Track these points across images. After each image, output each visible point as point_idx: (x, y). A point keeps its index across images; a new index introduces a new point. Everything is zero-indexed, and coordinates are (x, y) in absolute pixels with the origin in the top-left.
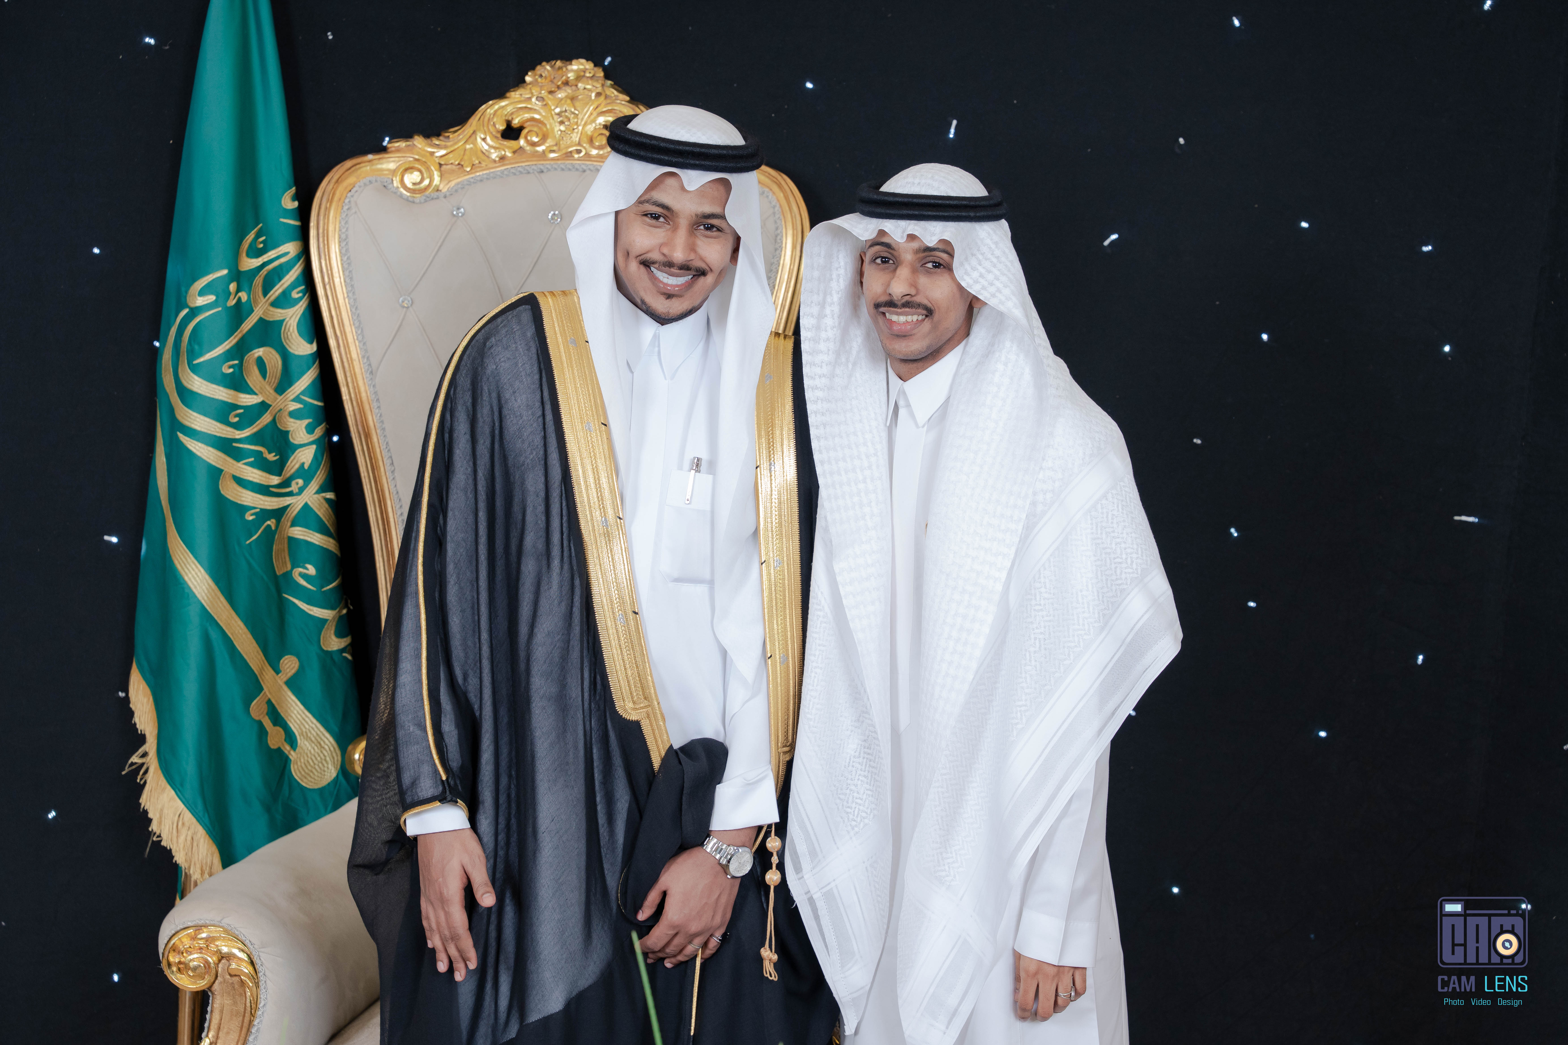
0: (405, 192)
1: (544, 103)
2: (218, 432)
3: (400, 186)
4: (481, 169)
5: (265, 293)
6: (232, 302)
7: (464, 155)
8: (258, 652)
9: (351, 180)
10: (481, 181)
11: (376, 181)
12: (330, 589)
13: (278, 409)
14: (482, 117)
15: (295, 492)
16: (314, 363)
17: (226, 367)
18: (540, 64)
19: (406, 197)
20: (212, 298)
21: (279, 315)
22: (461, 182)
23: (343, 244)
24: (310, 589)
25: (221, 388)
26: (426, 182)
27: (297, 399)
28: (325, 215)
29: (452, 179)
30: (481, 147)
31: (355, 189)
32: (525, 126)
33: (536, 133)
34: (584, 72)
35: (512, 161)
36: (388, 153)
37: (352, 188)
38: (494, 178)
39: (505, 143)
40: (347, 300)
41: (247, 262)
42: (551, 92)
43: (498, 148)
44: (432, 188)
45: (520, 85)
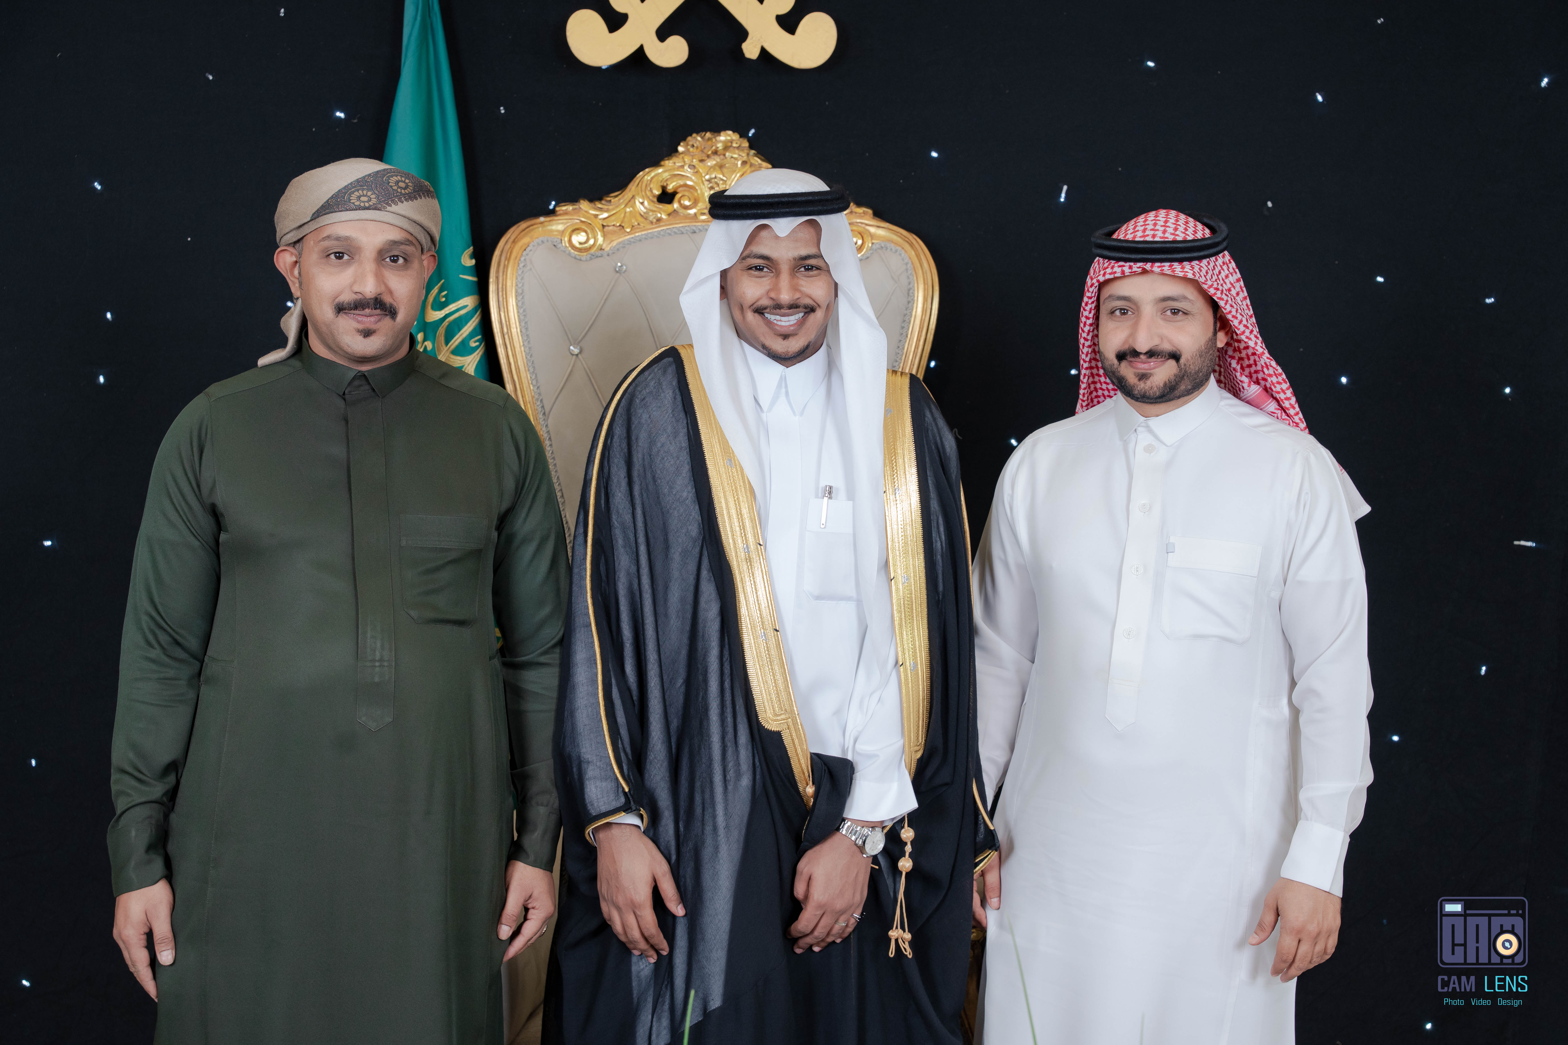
0: (572, 251)
1: (696, 170)
3: (567, 245)
4: (639, 230)
5: (447, 342)
7: (624, 217)
9: (526, 240)
10: (640, 240)
11: (548, 241)
14: (640, 183)
18: (691, 135)
19: (573, 255)
21: (459, 362)
22: (622, 241)
23: (520, 298)
26: (591, 242)
28: (504, 271)
29: (614, 239)
30: (639, 209)
31: (529, 248)
32: (678, 191)
33: (688, 197)
34: (732, 143)
35: (667, 223)
36: (556, 216)
37: (527, 248)
38: (652, 238)
39: (661, 206)
40: (523, 348)
41: (432, 314)
42: (702, 161)
43: (655, 211)
44: (596, 247)
45: (673, 155)
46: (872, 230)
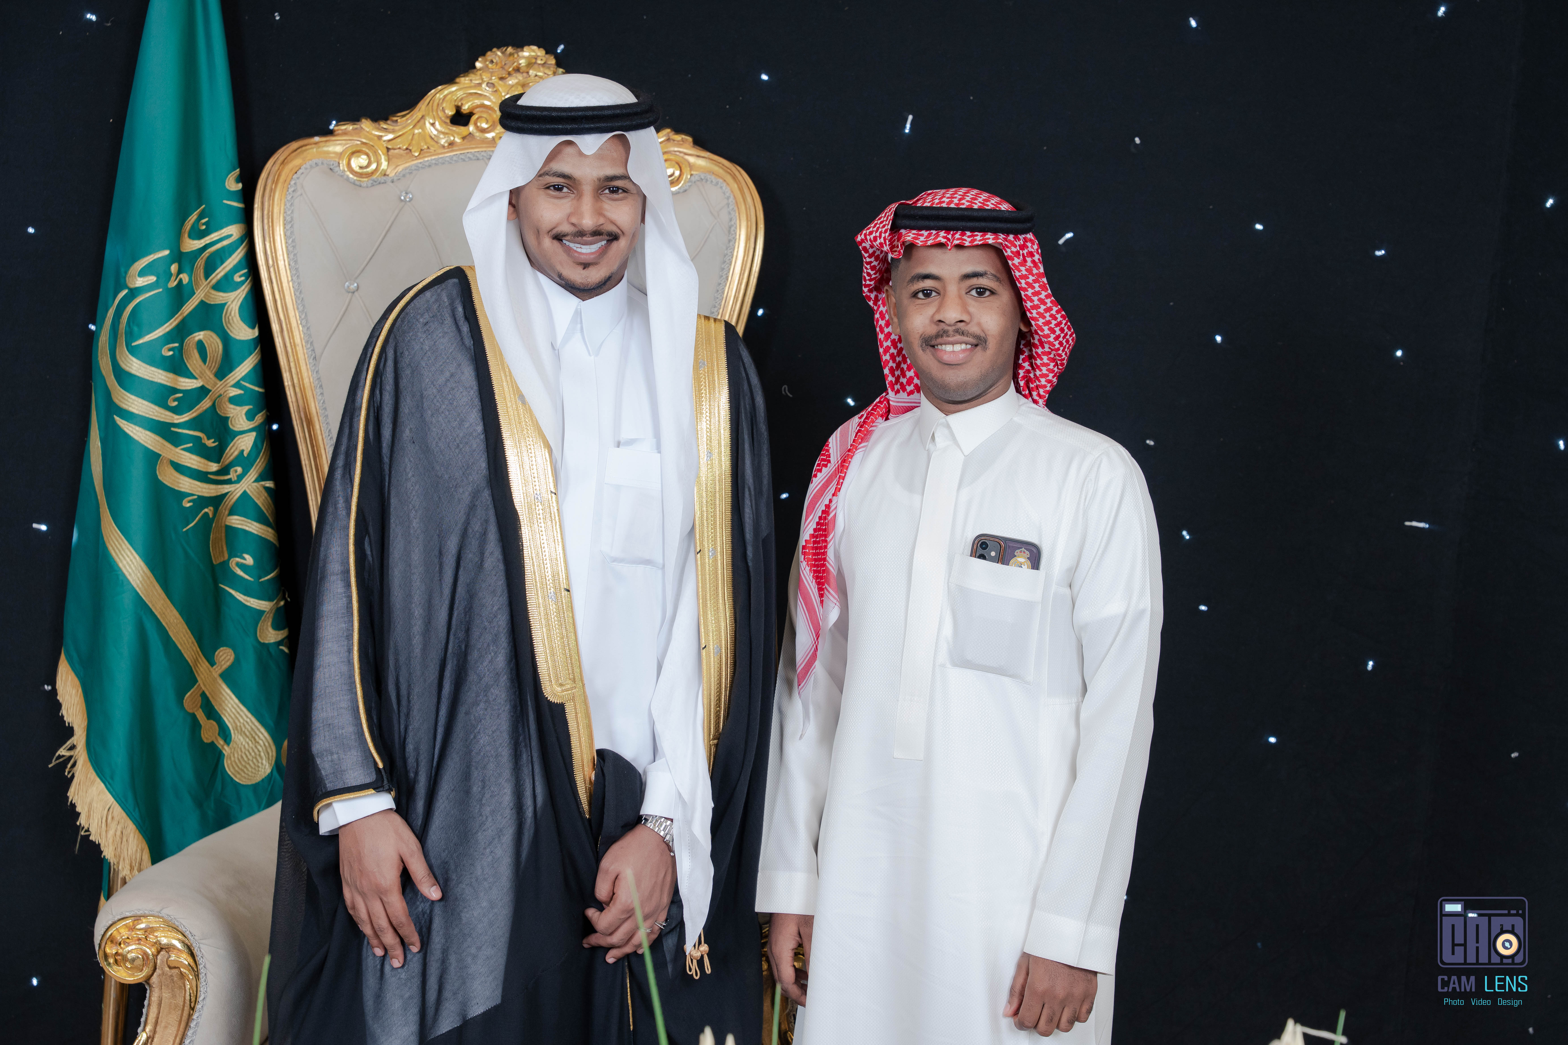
0: (351, 176)
1: (495, 89)
2: (156, 416)
3: (346, 169)
4: (429, 154)
5: (207, 276)
6: (173, 284)
7: (412, 139)
8: (193, 643)
9: (297, 162)
10: (430, 166)
11: (322, 163)
12: (268, 580)
13: (218, 394)
14: (431, 102)
15: (233, 480)
16: (255, 349)
17: (166, 350)
18: (491, 50)
19: (353, 181)
20: (153, 279)
22: (409, 166)
23: (288, 227)
24: (247, 580)
25: (161, 371)
26: (374, 166)
27: (237, 385)
28: (270, 197)
29: (399, 163)
30: (430, 132)
31: (300, 171)
32: (474, 112)
33: (486, 119)
34: (536, 59)
35: (461, 147)
36: (335, 136)
37: (297, 170)
38: (443, 163)
39: (454, 129)
40: (291, 283)
41: (189, 243)
42: (502, 79)
43: (447, 134)
44: (379, 172)
45: (470, 71)
46: (692, 160)
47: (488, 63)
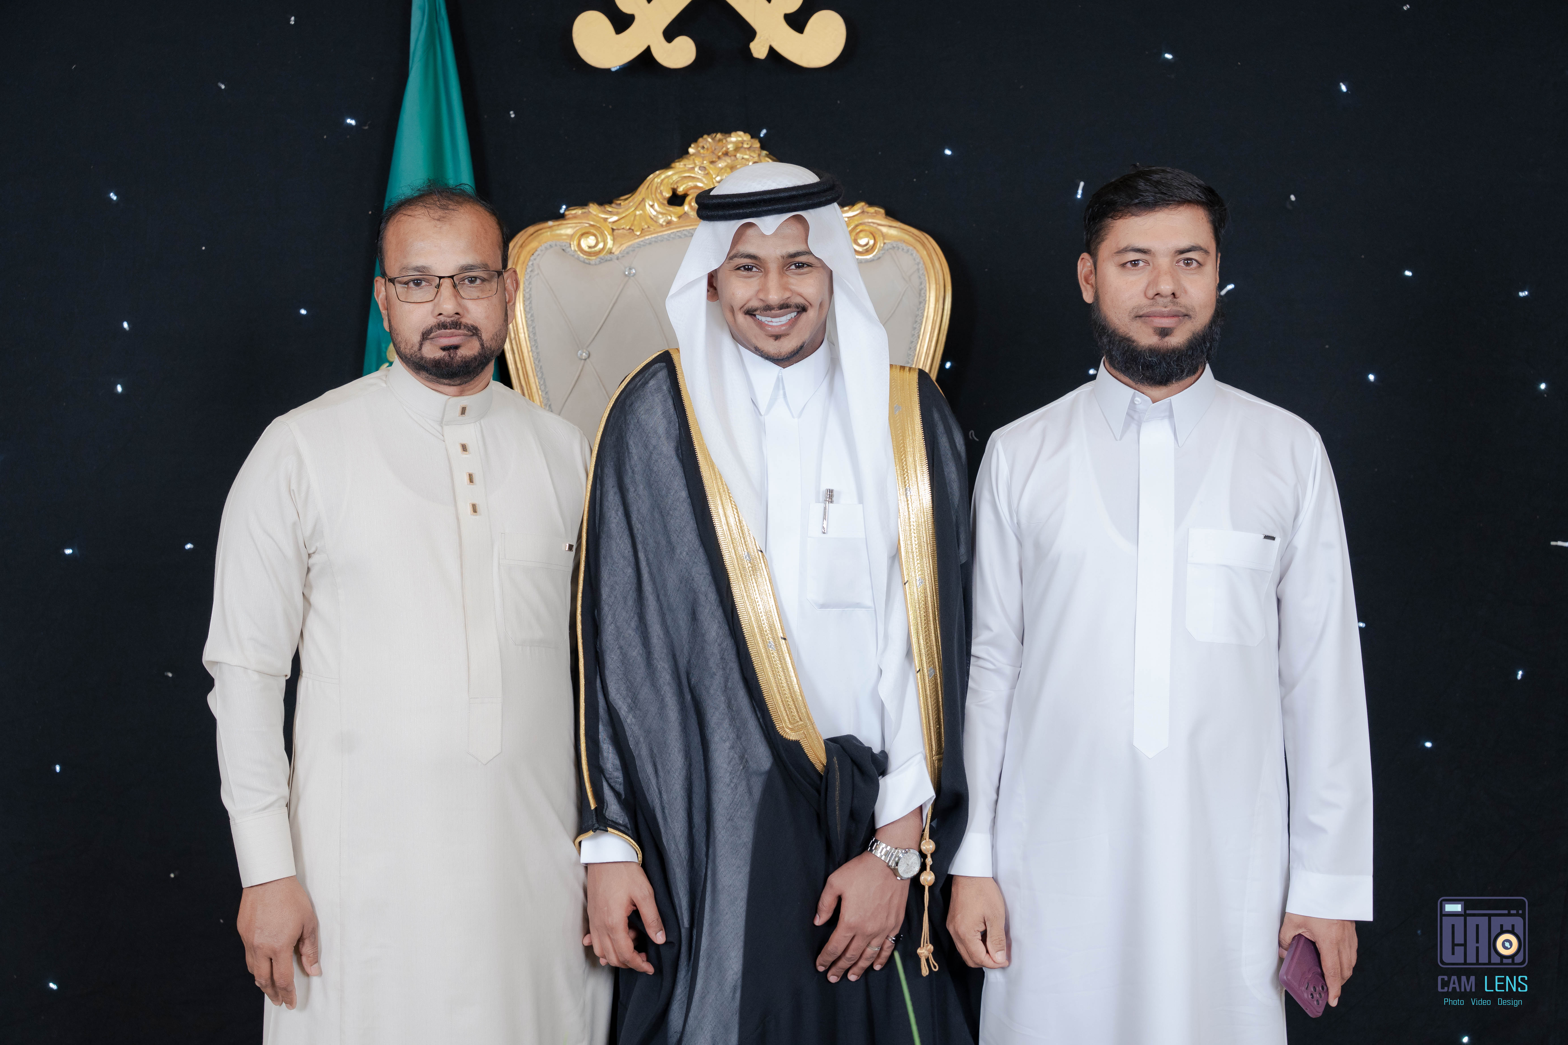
0: (582, 255)
1: (706, 172)
3: (577, 249)
4: (650, 233)
7: (634, 220)
9: (534, 244)
10: (650, 244)
11: (556, 245)
14: (650, 186)
18: (702, 136)
19: (582, 259)
22: (632, 245)
23: (527, 303)
26: (601, 246)
29: (623, 242)
30: (649, 212)
31: (537, 253)
32: (689, 193)
34: (742, 143)
35: (678, 226)
36: (565, 220)
37: (535, 252)
38: (662, 241)
39: (671, 209)
40: (531, 354)
42: (712, 162)
43: (665, 214)
44: (606, 251)
45: (684, 156)
46: (884, 230)
47: (699, 149)
